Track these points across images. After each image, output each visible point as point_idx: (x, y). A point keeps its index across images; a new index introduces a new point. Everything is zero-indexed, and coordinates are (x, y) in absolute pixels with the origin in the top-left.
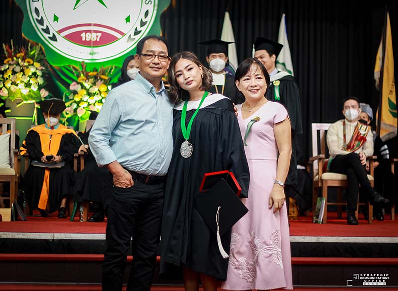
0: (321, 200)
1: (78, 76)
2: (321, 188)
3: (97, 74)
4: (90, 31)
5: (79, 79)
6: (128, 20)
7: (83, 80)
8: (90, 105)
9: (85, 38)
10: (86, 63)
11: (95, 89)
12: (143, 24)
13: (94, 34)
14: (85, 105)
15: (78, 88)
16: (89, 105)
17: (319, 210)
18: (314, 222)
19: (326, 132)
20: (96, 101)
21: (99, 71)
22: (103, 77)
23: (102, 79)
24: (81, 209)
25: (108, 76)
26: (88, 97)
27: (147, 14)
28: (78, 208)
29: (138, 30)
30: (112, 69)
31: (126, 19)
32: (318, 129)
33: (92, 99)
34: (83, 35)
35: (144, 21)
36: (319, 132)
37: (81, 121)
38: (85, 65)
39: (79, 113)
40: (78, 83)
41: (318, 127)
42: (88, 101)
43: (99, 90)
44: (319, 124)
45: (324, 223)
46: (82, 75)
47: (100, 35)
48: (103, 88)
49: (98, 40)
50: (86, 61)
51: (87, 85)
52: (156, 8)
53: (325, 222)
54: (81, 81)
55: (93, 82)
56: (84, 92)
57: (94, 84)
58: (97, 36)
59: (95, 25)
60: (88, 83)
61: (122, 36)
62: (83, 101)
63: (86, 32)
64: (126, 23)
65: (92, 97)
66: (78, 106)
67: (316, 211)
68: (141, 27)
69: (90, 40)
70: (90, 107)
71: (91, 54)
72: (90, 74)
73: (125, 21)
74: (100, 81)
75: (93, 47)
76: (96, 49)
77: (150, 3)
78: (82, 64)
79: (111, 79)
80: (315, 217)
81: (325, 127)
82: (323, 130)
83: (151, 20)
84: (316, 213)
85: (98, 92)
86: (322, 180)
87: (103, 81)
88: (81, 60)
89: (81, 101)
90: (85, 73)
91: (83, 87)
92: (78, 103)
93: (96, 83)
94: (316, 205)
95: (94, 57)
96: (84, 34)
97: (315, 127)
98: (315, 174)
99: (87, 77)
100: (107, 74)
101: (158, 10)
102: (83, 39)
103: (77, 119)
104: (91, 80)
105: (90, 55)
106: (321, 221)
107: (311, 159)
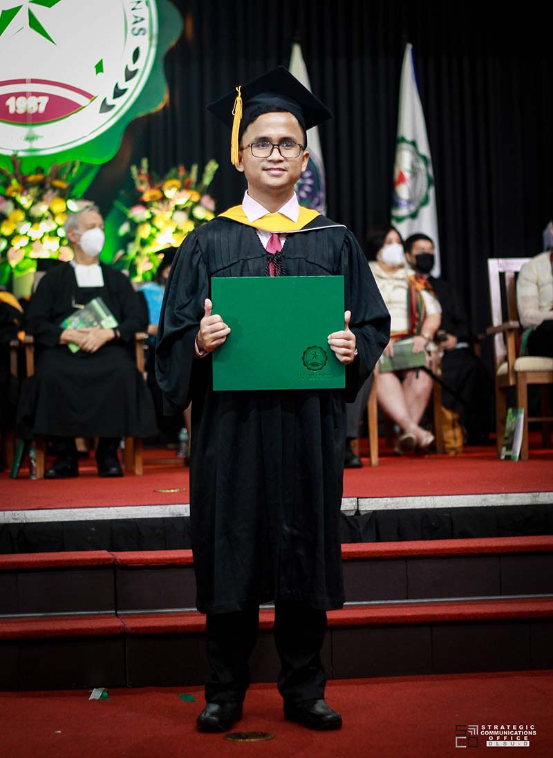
0: (516, 413)
1: (7, 184)
2: (515, 387)
3: (45, 179)
4: (24, 94)
5: (10, 189)
6: (99, 68)
7: (17, 191)
8: (33, 241)
9: (16, 108)
10: (22, 158)
11: (42, 209)
12: (130, 75)
13: (34, 98)
14: (25, 241)
15: (8, 208)
16: (31, 241)
17: (513, 434)
18: (503, 457)
19: (517, 274)
20: (44, 234)
21: (48, 171)
22: (57, 183)
23: (54, 188)
24: (32, 454)
25: (66, 181)
26: (29, 224)
27: (136, 55)
28: (26, 453)
29: (121, 87)
30: (73, 167)
31: (96, 66)
32: (501, 270)
33: (37, 229)
34: (11, 103)
35: (132, 68)
36: (502, 276)
37: (17, 274)
38: (18, 161)
39: (13, 259)
40: (8, 198)
41: (500, 265)
42: (29, 234)
43: (50, 210)
44: (501, 261)
45: (523, 458)
46: (14, 182)
47: (44, 100)
48: (59, 206)
49: (42, 109)
50: (21, 154)
51: (25, 201)
52: (154, 42)
53: (526, 457)
54: (14, 194)
55: (38, 194)
56: (21, 216)
57: (39, 199)
58: (39, 104)
59: (34, 81)
60: (29, 196)
61: (88, 101)
62: (18, 234)
63: (17, 95)
64: (97, 73)
65: (36, 225)
66: (10, 245)
67: (507, 435)
68: (127, 80)
69: (26, 113)
70: (34, 245)
71: (30, 138)
72: (32, 178)
73: (95, 69)
74: (50, 192)
75: (33, 125)
76: (39, 130)
77: (142, 32)
78: (14, 160)
79: (71, 187)
80: (504, 449)
81: (514, 265)
82: (509, 271)
83: (145, 65)
84: (506, 439)
85: (47, 214)
86: (516, 373)
87: (56, 193)
88: (10, 153)
89: (15, 234)
90: (20, 177)
91: (17, 206)
92: (9, 239)
93: (45, 197)
94: (504, 422)
95: (36, 145)
96: (12, 99)
97: (495, 266)
98: (498, 361)
99: (25, 186)
100: (64, 177)
101: (159, 47)
102: (12, 110)
103: (8, 270)
104: (34, 191)
105: (28, 142)
106: (518, 454)
107: (489, 331)
